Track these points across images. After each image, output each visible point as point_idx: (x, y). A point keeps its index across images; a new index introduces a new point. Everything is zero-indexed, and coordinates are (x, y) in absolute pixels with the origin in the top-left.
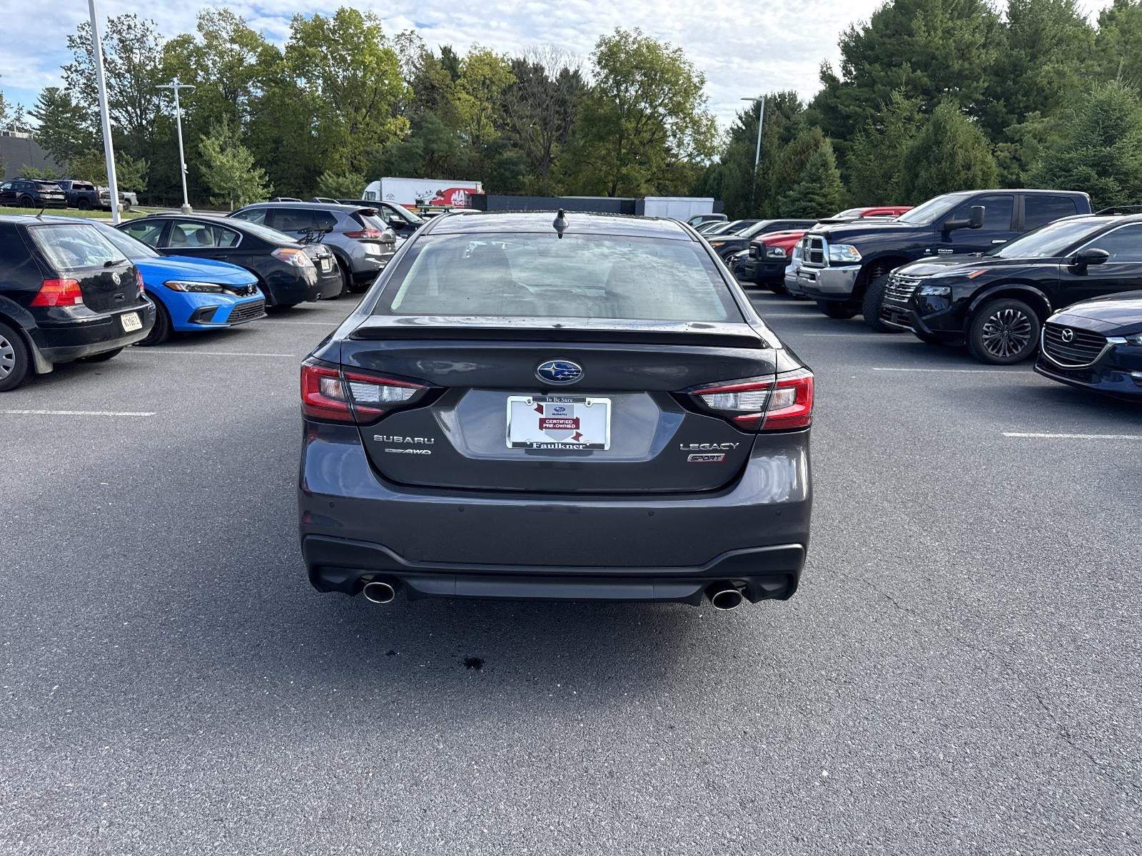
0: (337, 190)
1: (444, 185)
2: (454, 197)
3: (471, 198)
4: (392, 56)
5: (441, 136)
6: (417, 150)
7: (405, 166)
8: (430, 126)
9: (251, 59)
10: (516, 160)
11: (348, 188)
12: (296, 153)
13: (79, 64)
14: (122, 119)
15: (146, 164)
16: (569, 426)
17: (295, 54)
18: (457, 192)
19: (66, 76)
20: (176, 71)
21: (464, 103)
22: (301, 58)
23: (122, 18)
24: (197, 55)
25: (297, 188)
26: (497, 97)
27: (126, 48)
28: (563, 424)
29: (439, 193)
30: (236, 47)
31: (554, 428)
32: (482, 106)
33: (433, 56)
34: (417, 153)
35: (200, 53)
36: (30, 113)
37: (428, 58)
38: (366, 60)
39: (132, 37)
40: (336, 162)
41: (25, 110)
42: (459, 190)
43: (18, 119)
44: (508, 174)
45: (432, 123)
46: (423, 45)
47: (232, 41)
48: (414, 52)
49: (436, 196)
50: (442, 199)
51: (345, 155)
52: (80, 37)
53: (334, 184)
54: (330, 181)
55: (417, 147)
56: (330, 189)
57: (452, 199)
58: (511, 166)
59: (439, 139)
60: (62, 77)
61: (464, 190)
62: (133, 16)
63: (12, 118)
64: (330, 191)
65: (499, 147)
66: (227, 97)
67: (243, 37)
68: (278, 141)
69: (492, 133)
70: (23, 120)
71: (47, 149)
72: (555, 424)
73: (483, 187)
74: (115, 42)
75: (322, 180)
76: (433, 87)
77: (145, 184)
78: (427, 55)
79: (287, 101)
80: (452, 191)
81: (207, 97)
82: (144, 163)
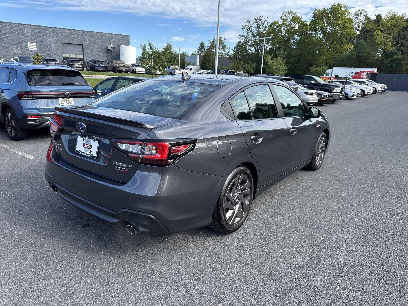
0: (316, 72)
1: (359, 70)
2: (363, 74)
3: (370, 75)
4: (351, 20)
5: (365, 50)
6: (353, 56)
7: (347, 63)
8: (361, 46)
9: (297, 27)
10: (400, 59)
11: (320, 71)
12: (306, 59)
13: (244, 33)
14: (253, 50)
15: (256, 64)
16: (89, 148)
17: (312, 23)
18: (365, 72)
19: (240, 37)
20: (271, 33)
21: (379, 36)
22: (314, 24)
23: (259, 18)
24: (279, 27)
25: (304, 72)
26: (396, 33)
27: (258, 27)
28: (88, 146)
29: (356, 73)
30: (292, 23)
31: (86, 148)
32: (387, 37)
33: (371, 19)
34: (353, 57)
35: (280, 26)
36: (232, 50)
37: (369, 20)
38: (339, 23)
39: (261, 23)
40: (320, 62)
41: (231, 49)
42: (366, 71)
43: (228, 52)
44: (394, 65)
45: (363, 45)
46: (367, 14)
47: (291, 21)
48: (362, 18)
49: (355, 74)
50: (357, 75)
51: (324, 59)
52: (246, 25)
53: (315, 70)
54: (314, 69)
55: (354, 55)
56: (313, 72)
57: (362, 75)
58: (397, 61)
59: (365, 51)
60: (239, 38)
61: (368, 71)
62: (262, 16)
63: (227, 52)
64: (313, 73)
65: (393, 53)
66: (286, 40)
67: (296, 19)
68: (301, 55)
69: (390, 48)
70: (230, 52)
71: (230, 60)
72: (86, 146)
73: (377, 71)
74: (256, 25)
75: (311, 68)
76: (368, 31)
77: (254, 71)
78: (368, 18)
79: (306, 40)
80: (363, 72)
81: (279, 41)
82: (255, 64)
